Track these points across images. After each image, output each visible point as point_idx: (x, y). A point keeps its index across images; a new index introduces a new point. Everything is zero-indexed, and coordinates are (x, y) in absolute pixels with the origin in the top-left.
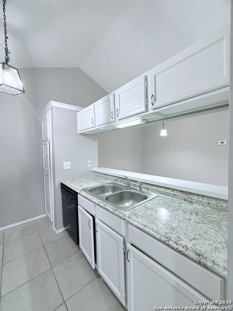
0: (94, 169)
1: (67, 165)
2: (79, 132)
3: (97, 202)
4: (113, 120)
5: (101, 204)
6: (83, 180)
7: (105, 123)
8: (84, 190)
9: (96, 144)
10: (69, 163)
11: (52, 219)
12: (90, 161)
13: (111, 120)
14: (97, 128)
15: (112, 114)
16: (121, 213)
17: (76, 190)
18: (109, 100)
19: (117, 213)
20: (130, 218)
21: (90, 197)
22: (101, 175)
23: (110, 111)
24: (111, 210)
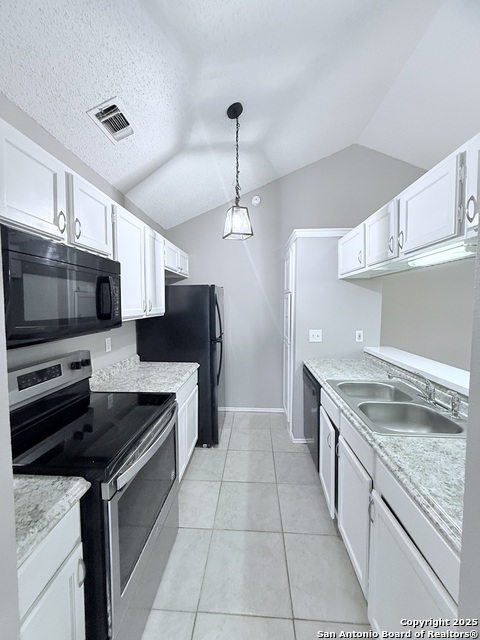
0: (368, 349)
1: (316, 336)
2: (340, 277)
3: (341, 406)
4: (394, 254)
5: (345, 411)
6: (341, 367)
7: (380, 259)
8: (332, 383)
9: (379, 297)
10: (320, 332)
11: (290, 419)
12: (361, 332)
13: (390, 255)
14: (368, 269)
15: (393, 241)
16: (370, 435)
17: (319, 380)
18: (388, 214)
19: (364, 432)
20: (381, 447)
21: (335, 395)
22: (380, 362)
23: (389, 235)
24: (357, 424)
